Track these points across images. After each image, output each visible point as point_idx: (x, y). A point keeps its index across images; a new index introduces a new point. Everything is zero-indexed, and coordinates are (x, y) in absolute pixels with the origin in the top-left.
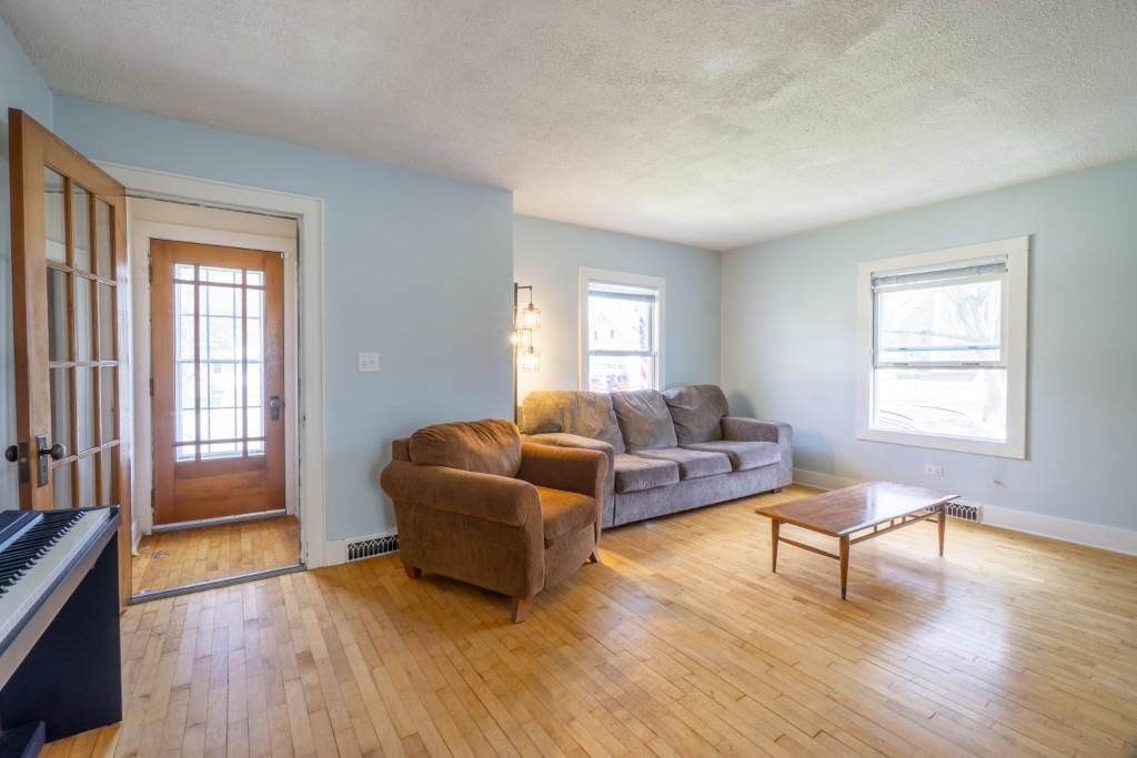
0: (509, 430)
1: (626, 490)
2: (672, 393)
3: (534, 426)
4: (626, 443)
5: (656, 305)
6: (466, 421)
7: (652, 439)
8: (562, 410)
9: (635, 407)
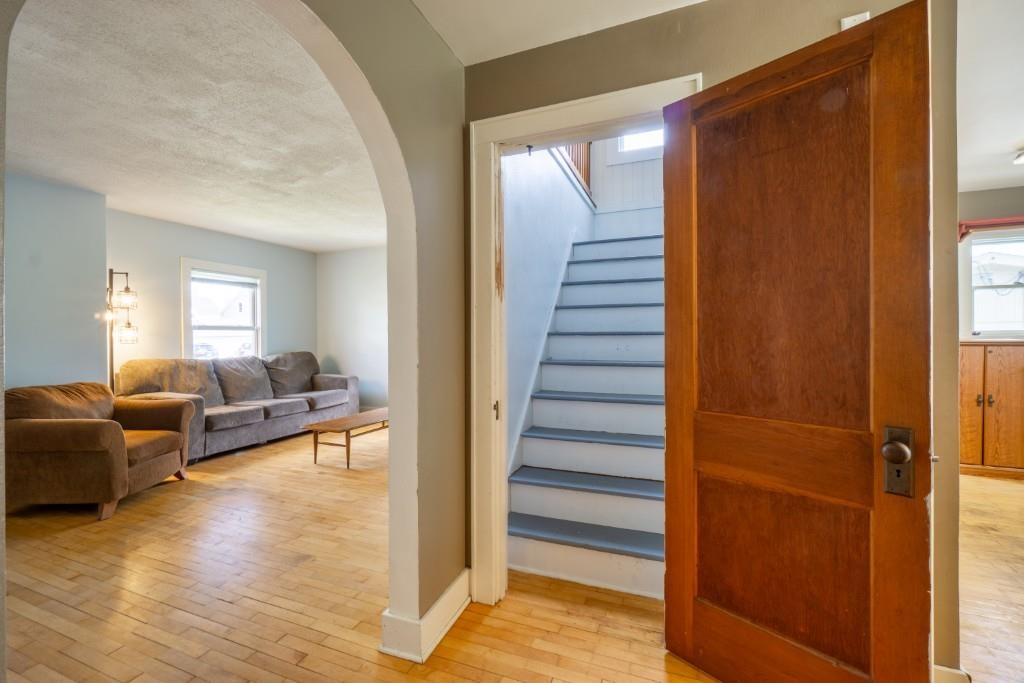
0: (101, 390)
1: (215, 428)
2: (270, 359)
3: (132, 388)
4: (225, 397)
5: (259, 291)
6: (55, 384)
7: (249, 393)
8: (161, 375)
9: (235, 370)
